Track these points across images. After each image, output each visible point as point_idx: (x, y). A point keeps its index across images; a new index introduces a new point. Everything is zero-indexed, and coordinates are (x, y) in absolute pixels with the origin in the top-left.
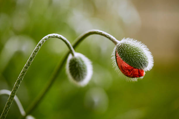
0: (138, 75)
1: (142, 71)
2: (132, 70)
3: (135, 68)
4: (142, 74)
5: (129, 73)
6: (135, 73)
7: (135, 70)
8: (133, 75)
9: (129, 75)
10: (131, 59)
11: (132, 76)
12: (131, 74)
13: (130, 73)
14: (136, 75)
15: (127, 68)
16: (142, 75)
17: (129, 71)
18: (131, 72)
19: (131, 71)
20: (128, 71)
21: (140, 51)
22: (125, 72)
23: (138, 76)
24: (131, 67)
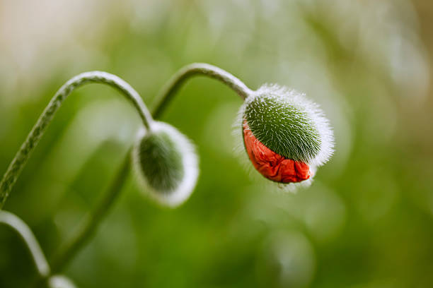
0: (293, 176)
1: (302, 166)
2: (278, 162)
3: (285, 158)
4: (303, 174)
5: (271, 171)
6: (286, 171)
7: (285, 162)
8: (282, 175)
9: (272, 175)
10: (274, 134)
11: (279, 177)
12: (275, 173)
13: (273, 170)
14: (289, 175)
15: (265, 159)
16: (305, 176)
17: (271, 165)
18: (277, 168)
19: (277, 164)
20: (268, 166)
21: (297, 117)
22: (261, 168)
23: (295, 180)
24: (274, 155)
